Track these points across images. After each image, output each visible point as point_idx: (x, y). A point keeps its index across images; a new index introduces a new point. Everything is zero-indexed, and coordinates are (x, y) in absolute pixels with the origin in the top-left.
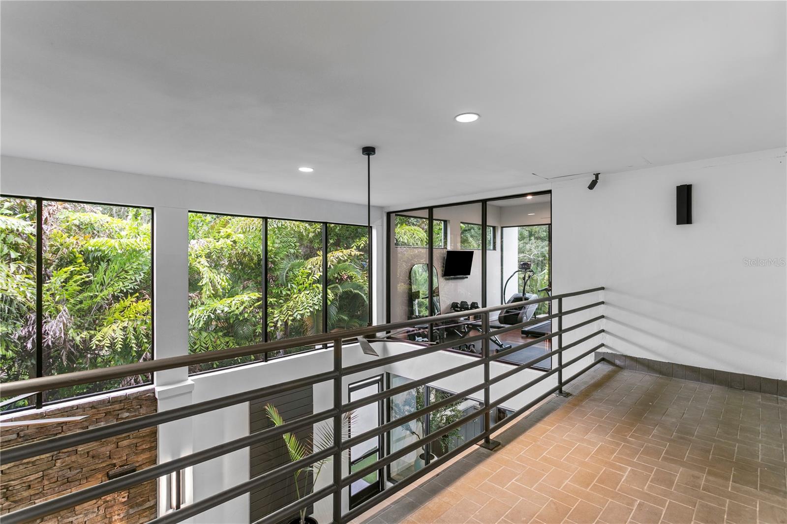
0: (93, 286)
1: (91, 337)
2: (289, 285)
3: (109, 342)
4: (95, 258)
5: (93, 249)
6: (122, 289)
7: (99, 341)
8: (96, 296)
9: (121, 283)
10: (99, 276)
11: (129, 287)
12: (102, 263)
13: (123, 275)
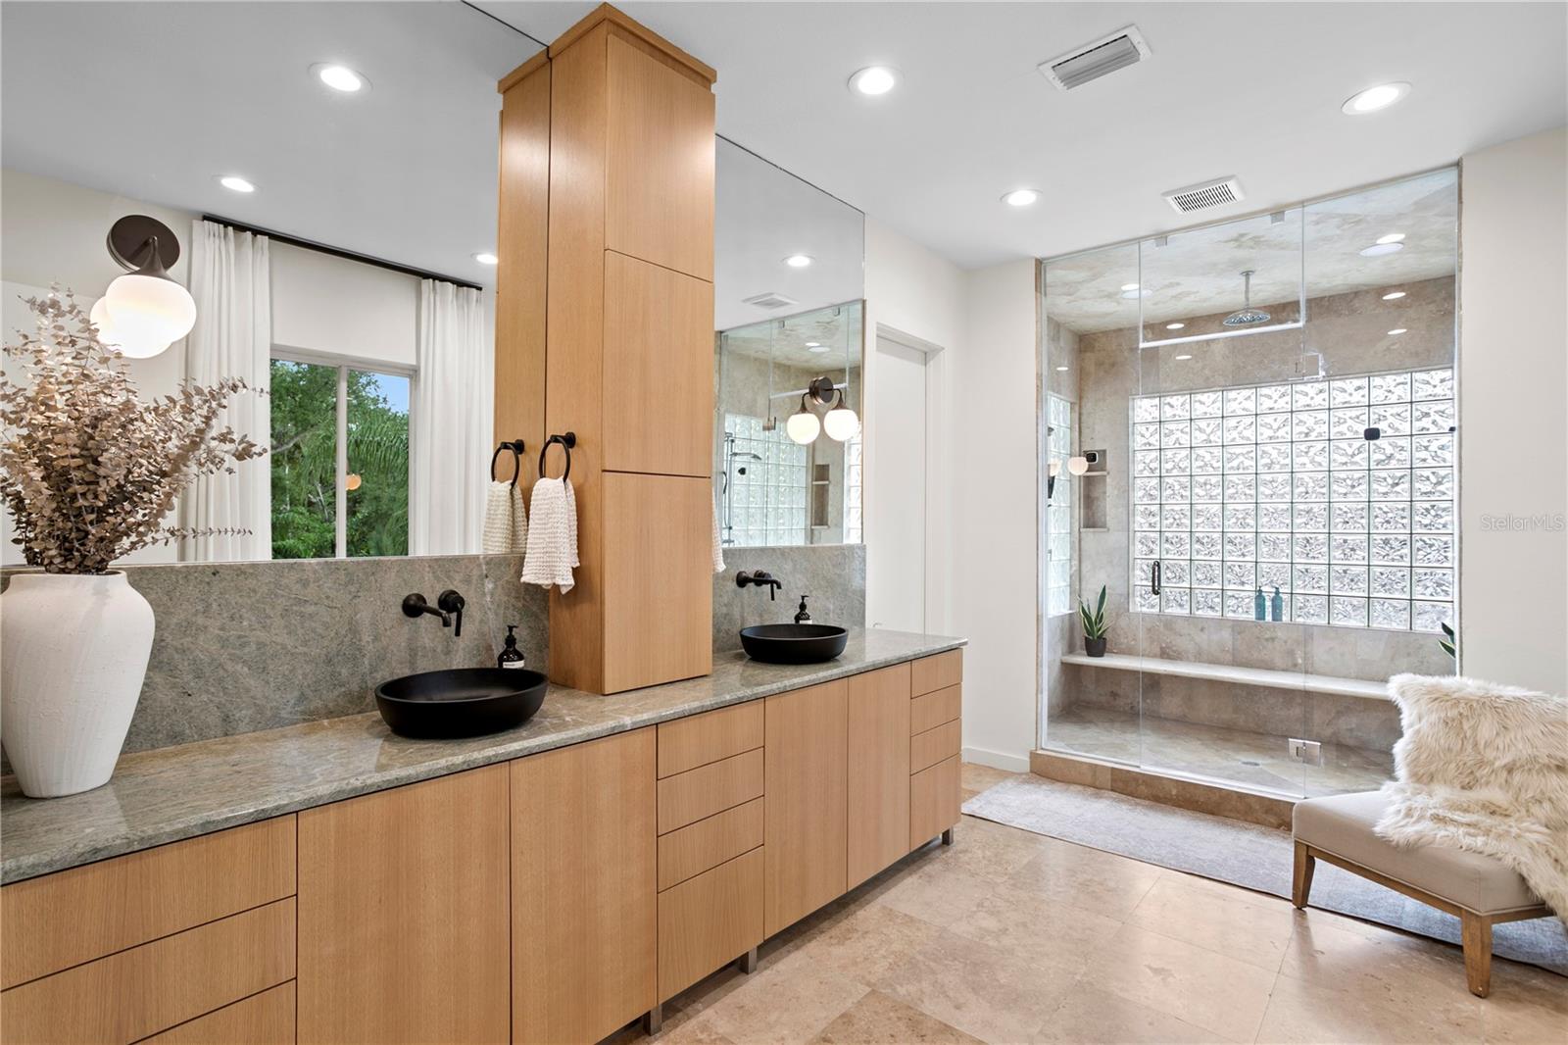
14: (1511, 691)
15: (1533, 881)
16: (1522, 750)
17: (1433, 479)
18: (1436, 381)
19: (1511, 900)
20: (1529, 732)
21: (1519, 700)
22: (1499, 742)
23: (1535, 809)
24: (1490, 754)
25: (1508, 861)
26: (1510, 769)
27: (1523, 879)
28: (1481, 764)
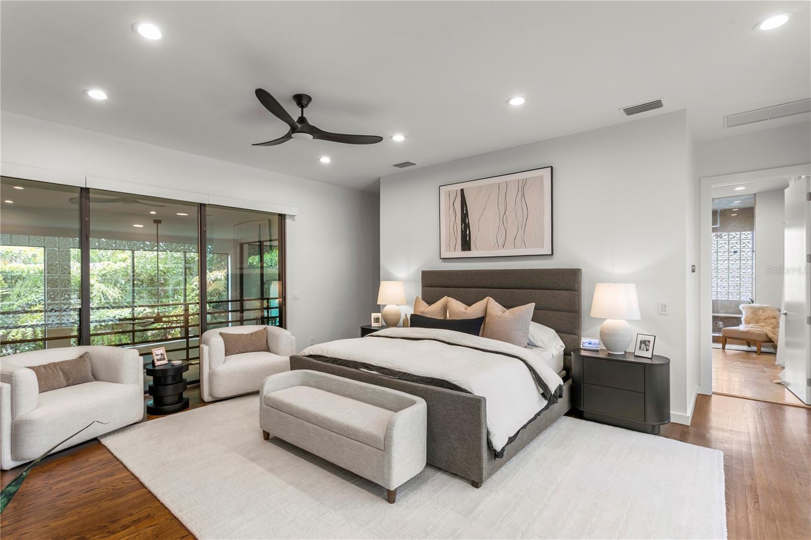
0: (11, 297)
1: (8, 333)
2: (176, 296)
3: (21, 336)
4: (12, 278)
5: (10, 271)
6: (35, 299)
7: (13, 336)
8: (13, 305)
9: (33, 295)
10: (17, 290)
11: (41, 299)
12: (19, 280)
13: (36, 289)
14: (765, 305)
15: (768, 335)
16: (768, 315)
17: (746, 260)
18: (746, 234)
19: (765, 339)
20: (769, 312)
21: (767, 307)
22: (763, 315)
23: (770, 326)
24: (761, 317)
25: (764, 332)
26: (765, 319)
27: (767, 335)
28: (760, 319)
